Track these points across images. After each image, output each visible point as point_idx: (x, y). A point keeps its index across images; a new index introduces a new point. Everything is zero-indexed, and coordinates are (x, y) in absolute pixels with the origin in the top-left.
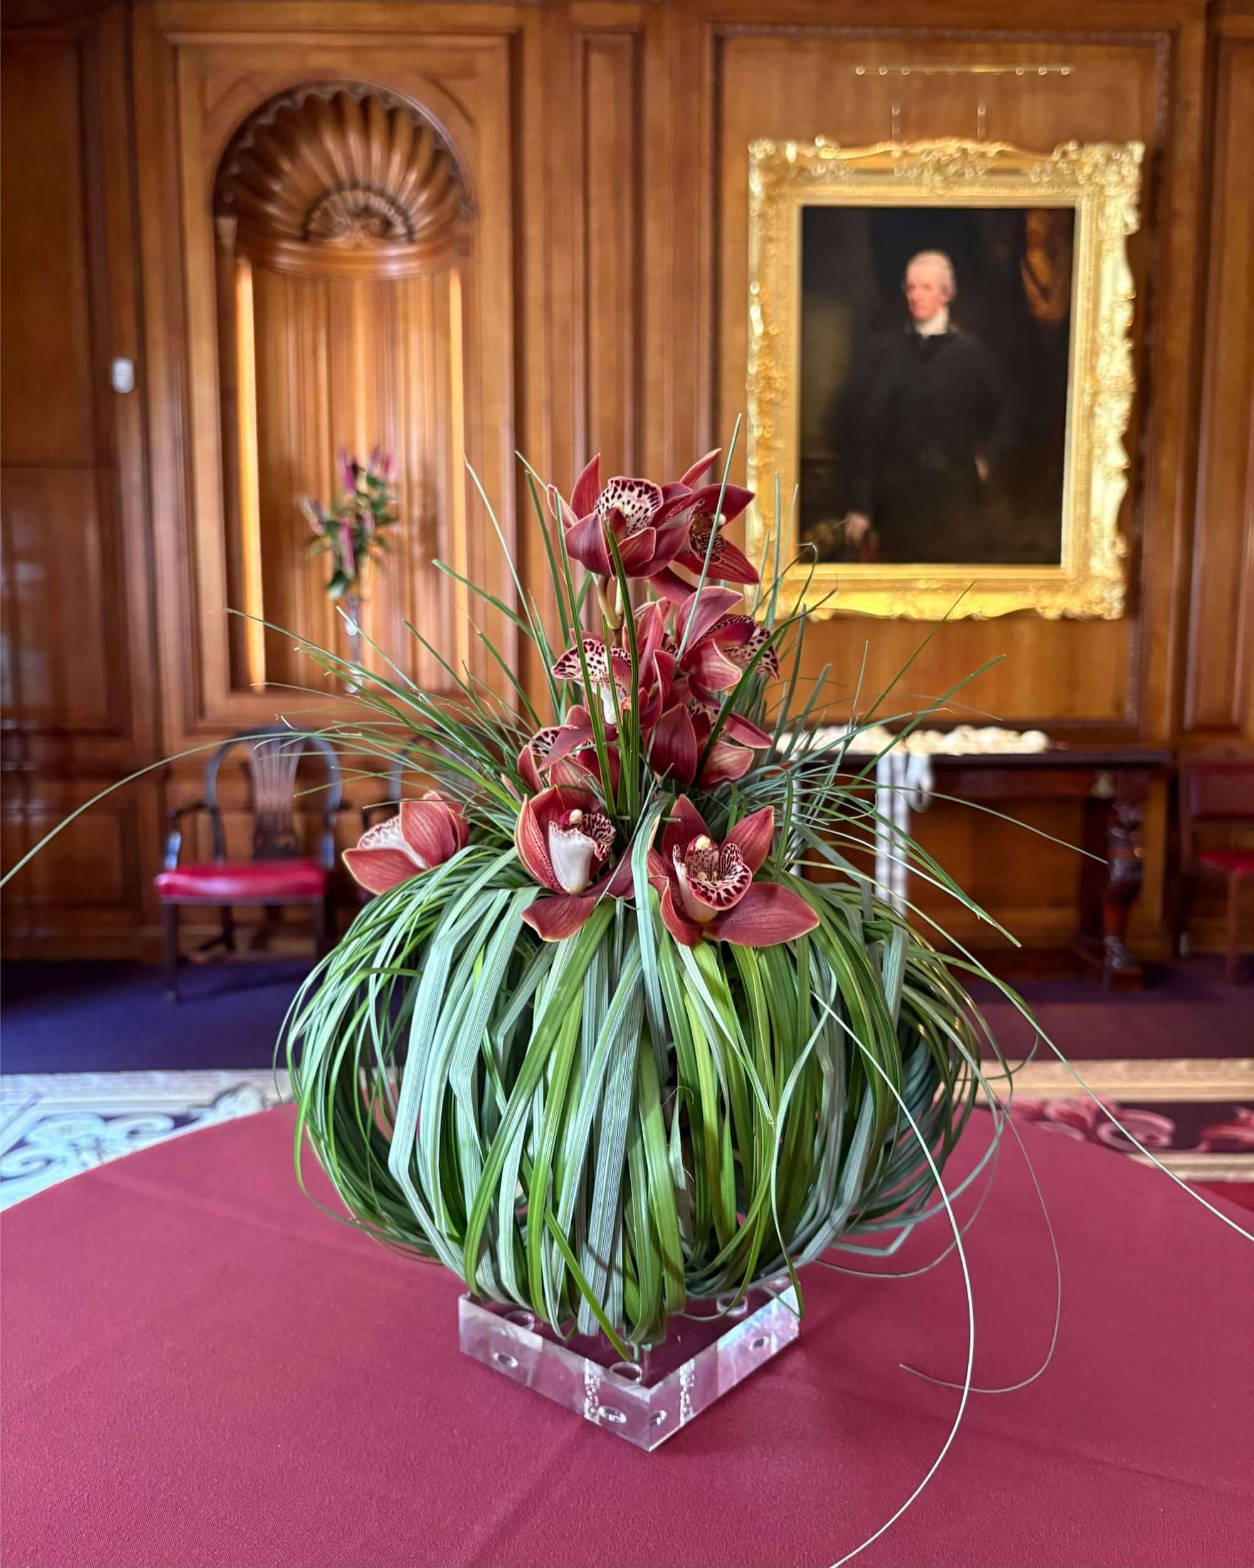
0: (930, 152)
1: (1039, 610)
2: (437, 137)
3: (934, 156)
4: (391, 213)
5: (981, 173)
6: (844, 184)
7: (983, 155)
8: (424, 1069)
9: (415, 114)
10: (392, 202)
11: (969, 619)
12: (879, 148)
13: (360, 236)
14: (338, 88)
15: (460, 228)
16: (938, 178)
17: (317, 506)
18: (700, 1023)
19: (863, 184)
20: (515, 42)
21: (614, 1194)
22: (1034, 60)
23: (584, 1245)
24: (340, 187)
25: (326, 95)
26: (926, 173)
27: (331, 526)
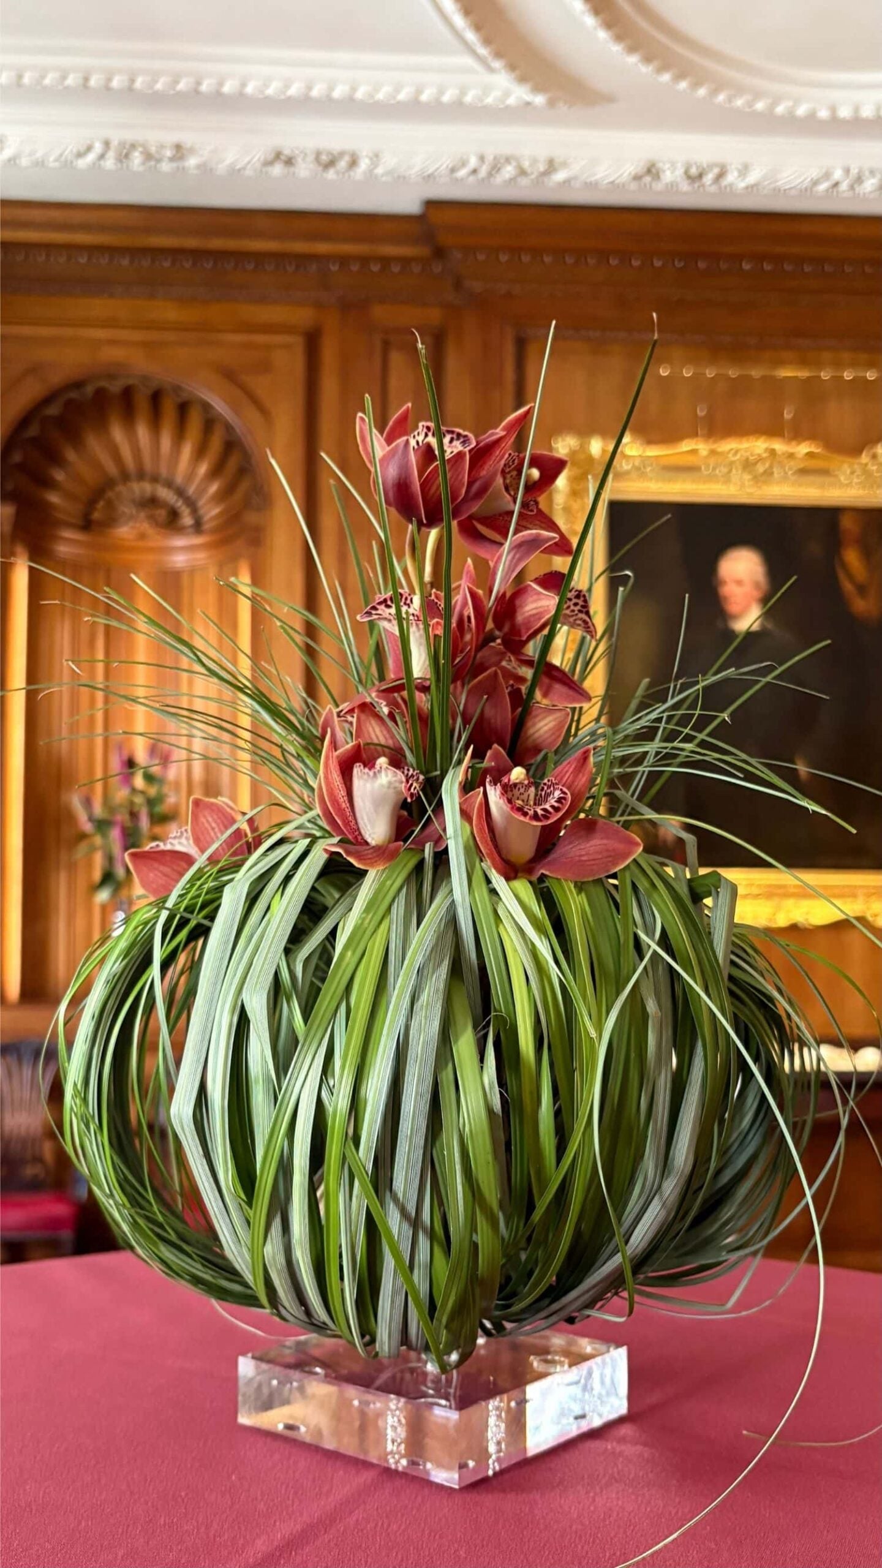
0: (737, 452)
1: (870, 919)
2: (228, 428)
3: (742, 456)
4: (179, 504)
5: (790, 472)
6: (651, 479)
7: (791, 456)
8: (213, 1008)
9: (206, 407)
10: (180, 493)
11: (794, 928)
12: (686, 446)
13: (145, 526)
14: (130, 382)
15: (251, 518)
16: (747, 477)
17: (88, 802)
18: (516, 950)
19: (670, 480)
20: (312, 342)
21: (422, 1123)
22: (838, 365)
23: (388, 1194)
24: (125, 477)
25: (115, 387)
26: (734, 471)
27: (102, 825)
